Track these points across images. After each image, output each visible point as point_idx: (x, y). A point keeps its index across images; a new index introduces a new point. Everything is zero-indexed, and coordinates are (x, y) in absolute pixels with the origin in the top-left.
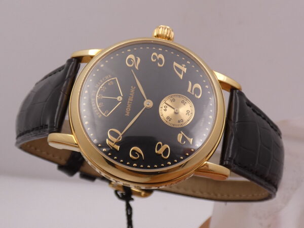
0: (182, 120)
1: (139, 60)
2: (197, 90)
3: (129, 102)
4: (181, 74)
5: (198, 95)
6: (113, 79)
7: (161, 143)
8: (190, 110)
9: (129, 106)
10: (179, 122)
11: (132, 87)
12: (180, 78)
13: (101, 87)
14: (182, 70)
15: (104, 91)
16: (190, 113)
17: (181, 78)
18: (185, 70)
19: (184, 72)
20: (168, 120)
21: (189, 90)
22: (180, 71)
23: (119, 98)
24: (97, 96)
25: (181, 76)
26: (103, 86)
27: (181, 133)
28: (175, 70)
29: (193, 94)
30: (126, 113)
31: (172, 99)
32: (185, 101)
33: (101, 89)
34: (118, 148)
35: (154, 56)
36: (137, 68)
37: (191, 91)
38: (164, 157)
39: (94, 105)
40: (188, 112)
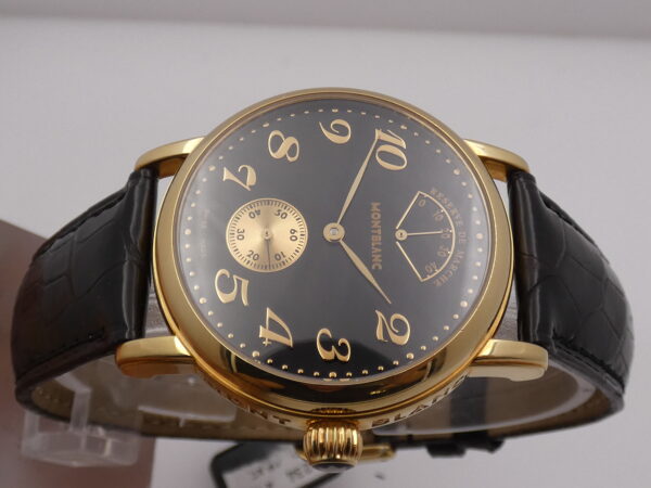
0: (252, 216)
1: (379, 335)
2: (227, 288)
3: (379, 232)
4: (270, 319)
5: (223, 275)
6: (429, 277)
7: (290, 159)
8: (237, 241)
9: (376, 224)
10: (258, 212)
11: (380, 267)
12: (272, 309)
13: (451, 253)
14: (270, 329)
15: (441, 248)
16: (236, 234)
17: (268, 310)
18: (263, 332)
19: (265, 327)
20: (283, 211)
21: (245, 283)
22: (274, 327)
23: (401, 235)
24: (453, 231)
25: (269, 313)
26: (446, 258)
27: (250, 187)
28: (284, 325)
29: (235, 277)
30: (378, 207)
31: (283, 259)
32: (251, 259)
33: (450, 250)
34: (379, 134)
35: (344, 353)
36: (379, 314)
37: (239, 282)
38: (279, 133)
39: (453, 212)
40: (241, 235)
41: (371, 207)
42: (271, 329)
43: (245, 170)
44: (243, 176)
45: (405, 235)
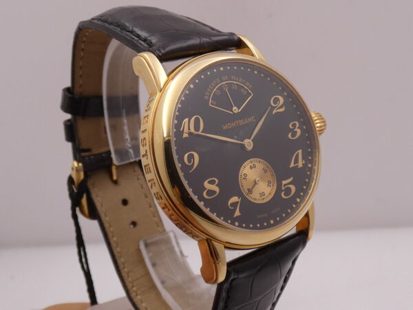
0: (251, 192)
1: (283, 110)
3: (237, 122)
4: (294, 164)
5: (285, 195)
6: (250, 91)
7: (217, 182)
8: (266, 195)
9: (234, 125)
10: (248, 189)
11: (253, 117)
15: (233, 88)
16: (263, 197)
17: (291, 166)
18: (300, 164)
19: (298, 166)
20: (243, 177)
21: (284, 182)
22: (296, 161)
23: (235, 110)
24: (223, 83)
26: (238, 84)
27: (239, 198)
28: (294, 157)
29: (283, 189)
30: (225, 125)
31: (266, 168)
32: (271, 184)
34: (185, 135)
35: (295, 124)
36: (274, 112)
37: (285, 185)
38: (205, 194)
39: (214, 85)
40: (263, 194)
41: (226, 130)
42: (298, 162)
43: (232, 205)
44: (235, 204)
45: (234, 108)
